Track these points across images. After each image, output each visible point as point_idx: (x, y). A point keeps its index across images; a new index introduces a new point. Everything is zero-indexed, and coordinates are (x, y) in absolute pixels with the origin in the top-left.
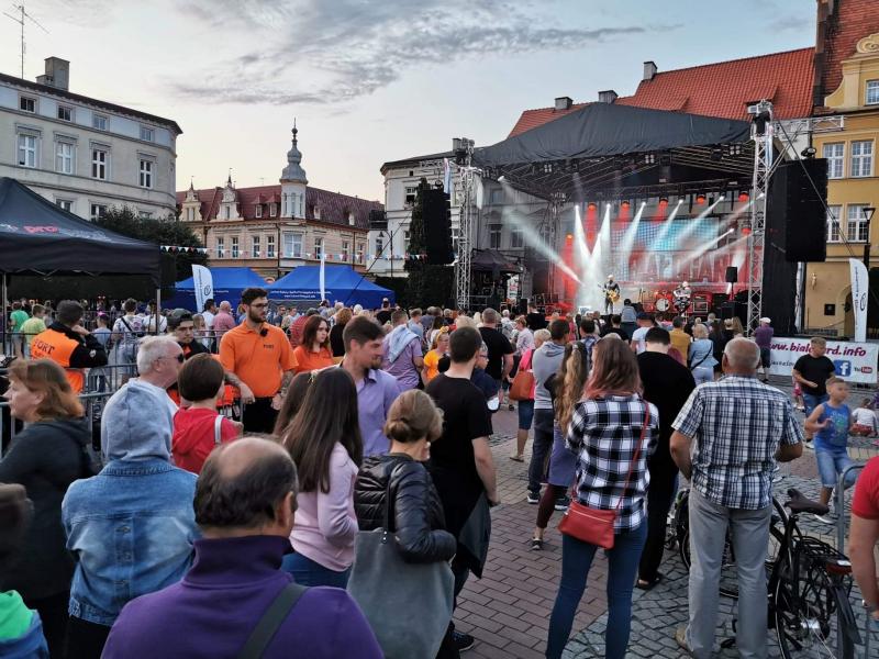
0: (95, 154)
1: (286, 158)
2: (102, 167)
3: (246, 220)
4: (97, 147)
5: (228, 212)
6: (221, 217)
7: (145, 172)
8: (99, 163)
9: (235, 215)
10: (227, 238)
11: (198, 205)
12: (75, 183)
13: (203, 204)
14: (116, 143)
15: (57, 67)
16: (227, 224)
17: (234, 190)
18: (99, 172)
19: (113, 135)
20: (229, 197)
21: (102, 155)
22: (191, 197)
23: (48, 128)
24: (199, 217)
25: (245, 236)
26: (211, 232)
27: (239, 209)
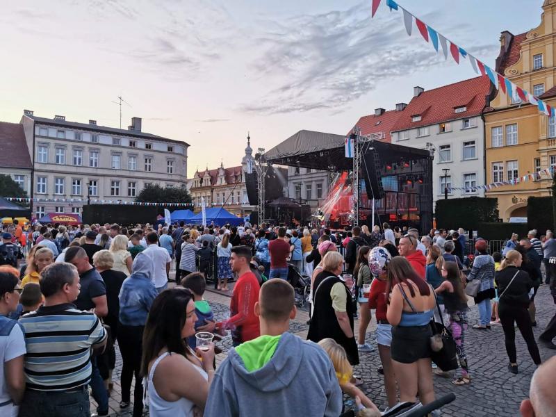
0: (146, 160)
1: (245, 152)
2: (150, 166)
3: (228, 184)
4: (147, 157)
5: (221, 181)
6: (218, 183)
7: (170, 166)
8: (148, 164)
9: (224, 182)
10: (221, 193)
11: (209, 178)
12: (137, 174)
13: (212, 177)
14: (156, 155)
15: (137, 121)
16: (221, 187)
17: (223, 169)
18: (148, 168)
19: (155, 151)
20: (222, 173)
21: (150, 160)
22: (206, 174)
23: (125, 151)
24: (209, 184)
25: (228, 192)
26: (214, 191)
27: (225, 179)
